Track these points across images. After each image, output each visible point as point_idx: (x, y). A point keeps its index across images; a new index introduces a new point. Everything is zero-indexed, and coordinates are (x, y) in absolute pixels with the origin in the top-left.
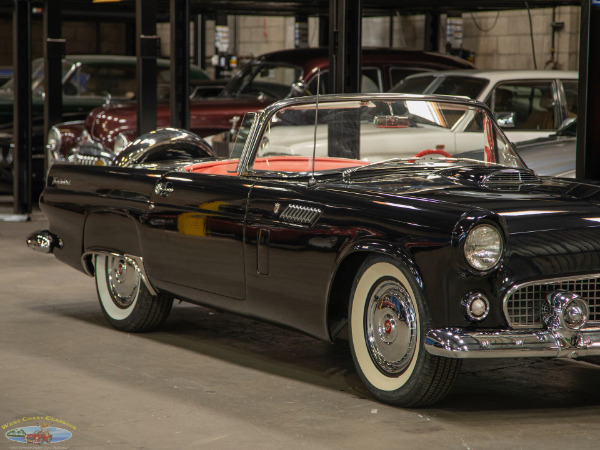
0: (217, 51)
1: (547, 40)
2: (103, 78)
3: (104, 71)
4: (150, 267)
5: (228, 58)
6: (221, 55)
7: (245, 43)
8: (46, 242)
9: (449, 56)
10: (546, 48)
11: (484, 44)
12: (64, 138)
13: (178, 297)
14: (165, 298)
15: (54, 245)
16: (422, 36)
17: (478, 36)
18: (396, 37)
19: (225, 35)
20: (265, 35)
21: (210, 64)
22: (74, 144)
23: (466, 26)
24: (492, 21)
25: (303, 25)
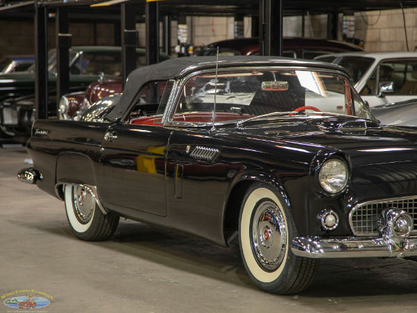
0: (179, 42)
1: (416, 31)
2: (98, 62)
3: (99, 58)
4: (102, 194)
5: (187, 47)
6: (182, 45)
7: (198, 36)
8: (31, 177)
9: (345, 43)
10: (415, 37)
11: (370, 35)
12: (70, 104)
13: (123, 216)
14: (113, 217)
15: (37, 178)
16: (325, 29)
17: (366, 29)
18: (306, 30)
19: (185, 31)
20: (213, 31)
21: (174, 52)
22: (78, 108)
23: (357, 22)
24: (376, 17)
25: (240, 23)
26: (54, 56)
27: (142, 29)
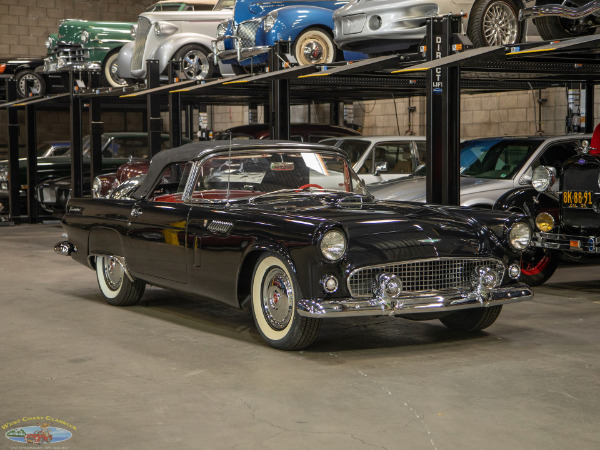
0: (200, 128)
1: (406, 117)
2: (128, 146)
3: (129, 143)
4: (129, 264)
5: (207, 132)
6: (203, 131)
7: (217, 123)
8: (65, 249)
9: (345, 128)
10: (406, 123)
11: (367, 121)
12: (103, 184)
13: (148, 283)
14: (139, 284)
15: (71, 251)
16: (329, 116)
17: (364, 116)
18: (312, 117)
19: (205, 118)
20: (231, 118)
21: (196, 136)
22: (109, 187)
23: (355, 110)
24: (372, 106)
25: (254, 111)
26: (88, 141)
27: (166, 117)
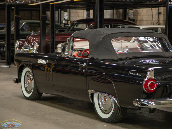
0: (64, 19)
1: (157, 16)
2: (32, 27)
3: (33, 25)
5: (68, 21)
7: (72, 17)
9: (129, 21)
10: (157, 19)
11: (139, 18)
16: (122, 15)
17: (138, 15)
18: (114, 15)
19: (67, 15)
20: (78, 15)
21: (63, 23)
23: (134, 13)
24: (141, 11)
25: (88, 12)
26: (14, 24)
27: (49, 13)
